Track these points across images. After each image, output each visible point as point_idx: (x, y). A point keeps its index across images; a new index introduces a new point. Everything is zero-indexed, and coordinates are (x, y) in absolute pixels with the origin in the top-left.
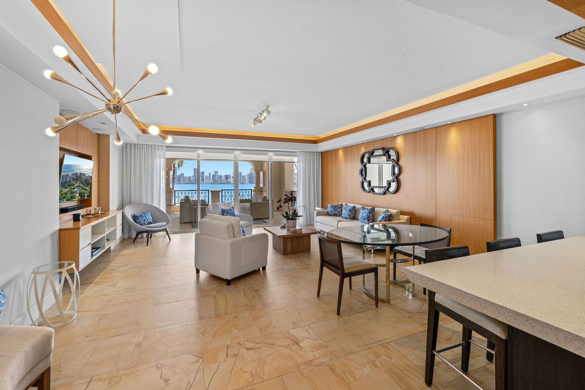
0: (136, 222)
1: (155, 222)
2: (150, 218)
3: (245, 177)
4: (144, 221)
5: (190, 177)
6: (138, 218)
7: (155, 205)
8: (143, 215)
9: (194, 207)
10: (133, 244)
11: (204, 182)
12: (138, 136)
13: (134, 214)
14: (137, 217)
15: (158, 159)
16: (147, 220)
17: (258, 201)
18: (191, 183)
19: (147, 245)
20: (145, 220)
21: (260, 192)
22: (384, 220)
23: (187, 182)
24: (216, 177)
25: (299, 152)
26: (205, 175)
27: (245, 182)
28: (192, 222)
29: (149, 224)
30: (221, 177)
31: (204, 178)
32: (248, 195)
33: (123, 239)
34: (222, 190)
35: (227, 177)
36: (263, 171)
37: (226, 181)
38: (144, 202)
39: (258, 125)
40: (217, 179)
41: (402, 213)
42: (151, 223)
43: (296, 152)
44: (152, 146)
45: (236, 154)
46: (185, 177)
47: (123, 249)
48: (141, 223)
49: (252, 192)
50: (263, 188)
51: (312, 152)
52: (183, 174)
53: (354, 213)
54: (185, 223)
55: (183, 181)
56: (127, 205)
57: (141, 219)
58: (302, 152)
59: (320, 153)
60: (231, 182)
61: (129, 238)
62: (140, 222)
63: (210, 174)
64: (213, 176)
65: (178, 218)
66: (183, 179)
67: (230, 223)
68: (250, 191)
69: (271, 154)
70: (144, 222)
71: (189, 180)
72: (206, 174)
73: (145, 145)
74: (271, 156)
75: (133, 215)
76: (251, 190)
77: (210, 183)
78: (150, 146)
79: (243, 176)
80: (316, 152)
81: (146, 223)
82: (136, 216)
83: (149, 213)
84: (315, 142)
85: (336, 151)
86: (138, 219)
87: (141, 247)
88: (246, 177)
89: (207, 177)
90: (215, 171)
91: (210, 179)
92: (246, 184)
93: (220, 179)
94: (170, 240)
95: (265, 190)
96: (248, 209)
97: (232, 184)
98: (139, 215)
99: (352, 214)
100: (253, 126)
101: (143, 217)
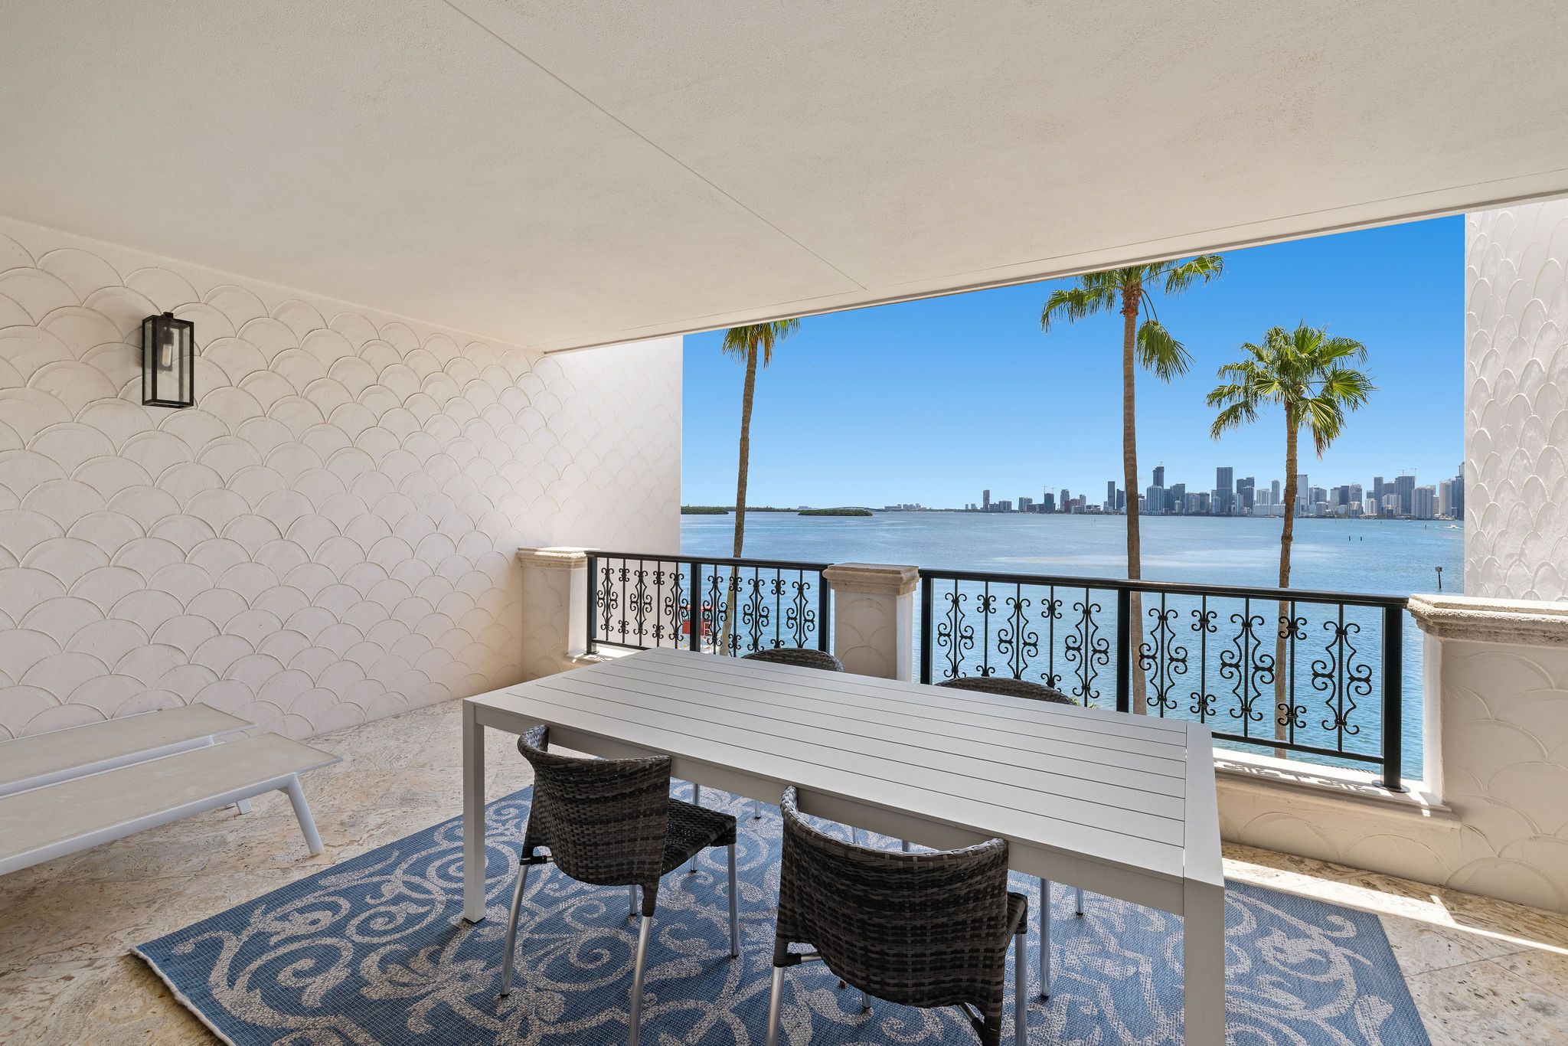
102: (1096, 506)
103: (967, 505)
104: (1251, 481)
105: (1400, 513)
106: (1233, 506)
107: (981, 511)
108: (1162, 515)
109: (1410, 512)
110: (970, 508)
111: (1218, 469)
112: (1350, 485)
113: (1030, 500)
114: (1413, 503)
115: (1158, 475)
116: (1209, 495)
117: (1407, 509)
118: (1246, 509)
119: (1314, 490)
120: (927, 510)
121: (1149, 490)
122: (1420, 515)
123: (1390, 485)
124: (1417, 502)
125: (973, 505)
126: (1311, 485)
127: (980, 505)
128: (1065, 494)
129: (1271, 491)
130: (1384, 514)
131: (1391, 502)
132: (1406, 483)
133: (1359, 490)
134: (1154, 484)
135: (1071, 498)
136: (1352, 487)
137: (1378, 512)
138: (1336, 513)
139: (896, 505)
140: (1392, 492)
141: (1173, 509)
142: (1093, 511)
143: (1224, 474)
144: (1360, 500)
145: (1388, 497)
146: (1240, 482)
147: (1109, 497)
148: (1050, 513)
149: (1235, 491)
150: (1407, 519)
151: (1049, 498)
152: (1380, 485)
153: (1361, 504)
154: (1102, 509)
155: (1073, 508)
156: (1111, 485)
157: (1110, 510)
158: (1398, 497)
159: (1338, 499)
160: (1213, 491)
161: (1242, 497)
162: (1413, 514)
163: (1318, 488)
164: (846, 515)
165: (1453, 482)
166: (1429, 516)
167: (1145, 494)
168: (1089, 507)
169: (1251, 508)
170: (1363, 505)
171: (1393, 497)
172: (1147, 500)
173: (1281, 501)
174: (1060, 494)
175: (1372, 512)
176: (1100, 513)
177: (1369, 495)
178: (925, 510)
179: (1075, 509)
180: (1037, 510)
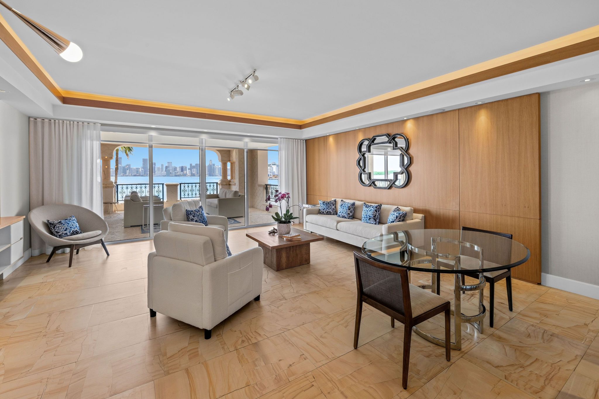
0: (52, 233)
1: (83, 230)
2: (76, 226)
4: (65, 230)
5: (138, 169)
6: (55, 226)
7: (85, 205)
8: (63, 222)
9: (145, 206)
10: (46, 264)
11: (156, 174)
12: (54, 106)
13: (48, 221)
14: (53, 224)
15: (89, 142)
16: (71, 228)
17: (228, 197)
19: (70, 266)
20: (67, 229)
21: (227, 186)
22: (398, 220)
23: (134, 174)
24: (170, 168)
25: (281, 138)
26: (156, 167)
28: (142, 225)
29: (75, 234)
30: (175, 169)
31: (156, 170)
32: (213, 190)
33: (32, 256)
34: (180, 184)
35: (182, 169)
36: (231, 161)
37: (182, 173)
38: (67, 202)
39: (237, 97)
40: (171, 171)
41: (416, 211)
42: (77, 233)
43: (277, 138)
44: (78, 122)
45: (203, 139)
46: (132, 168)
47: (26, 277)
48: (60, 234)
49: (218, 185)
50: (232, 181)
51: (296, 139)
52: (129, 165)
53: (353, 211)
54: (131, 226)
55: (130, 173)
56: (38, 206)
57: (60, 228)
58: (284, 138)
59: (305, 141)
60: (187, 175)
61: (42, 254)
62: (59, 232)
63: (162, 165)
64: (166, 167)
65: (122, 220)
66: (130, 170)
67: (208, 238)
68: (215, 184)
69: (247, 140)
70: (65, 232)
71: (137, 171)
73: (67, 120)
74: (247, 142)
75: (46, 222)
76: (217, 183)
77: (163, 175)
78: (75, 123)
80: (299, 139)
81: (68, 234)
82: (51, 224)
83: (74, 218)
84: (300, 127)
85: (325, 138)
86: (54, 228)
87: (59, 271)
89: (158, 168)
90: (168, 163)
91: (162, 171)
93: (175, 171)
94: (108, 255)
95: (234, 183)
96: (216, 207)
98: (56, 222)
99: (351, 212)
100: (229, 99)
101: (64, 224)
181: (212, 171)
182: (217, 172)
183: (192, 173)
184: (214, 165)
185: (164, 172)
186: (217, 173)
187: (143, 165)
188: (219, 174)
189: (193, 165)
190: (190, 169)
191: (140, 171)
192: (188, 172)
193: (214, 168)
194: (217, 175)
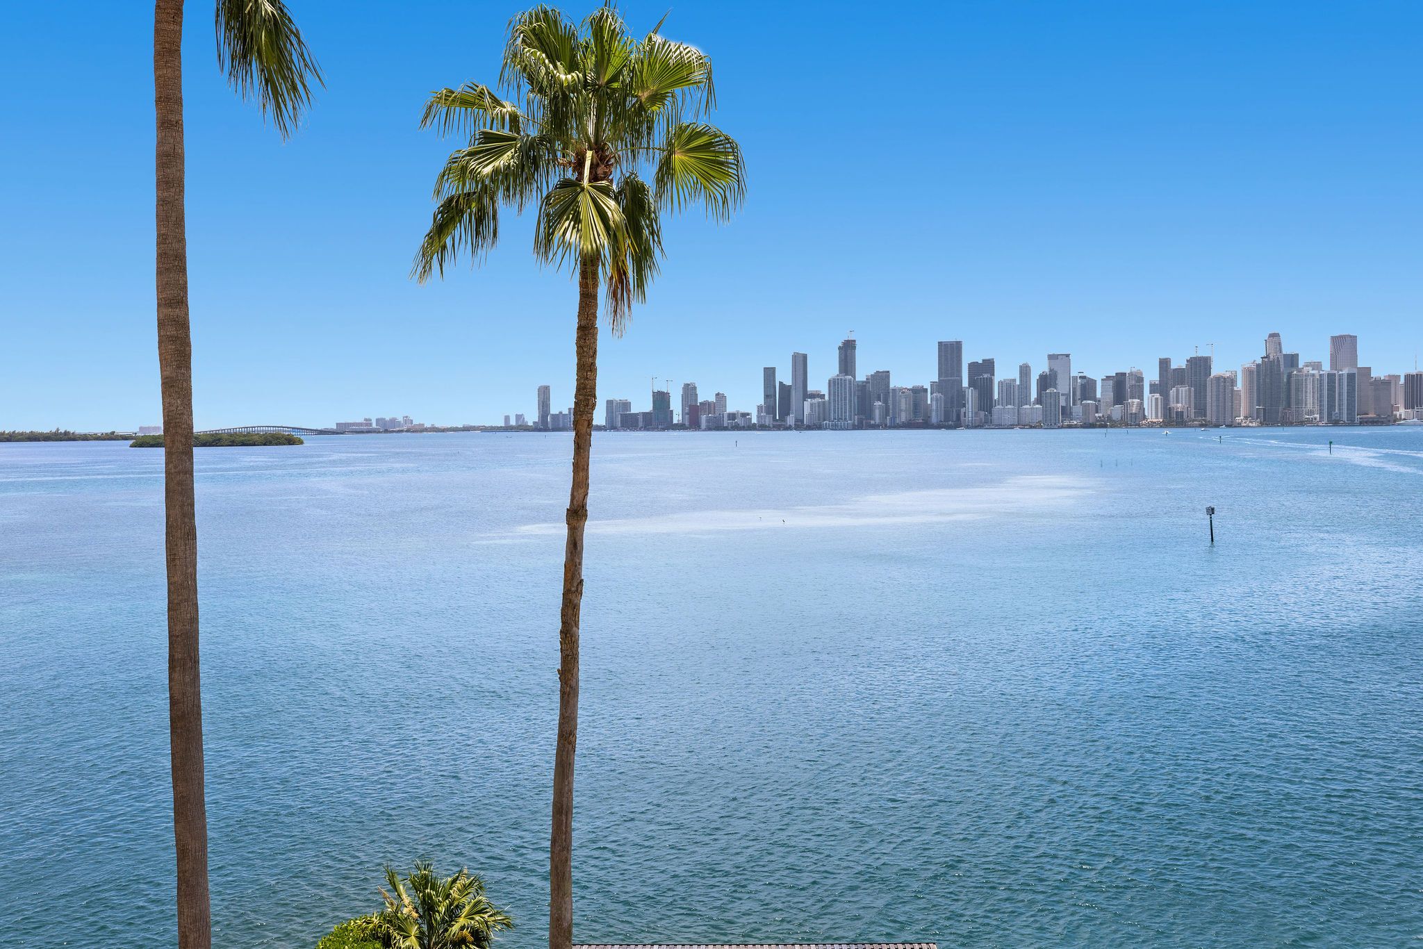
3: (1233, 381)
5: (918, 392)
18: (926, 425)
24: (1063, 387)
26: (997, 378)
27: (1233, 417)
30: (1087, 387)
31: (996, 396)
35: (1122, 386)
37: (1117, 411)
40: (1065, 402)
46: (894, 390)
52: (883, 377)
55: (887, 414)
60: (1144, 417)
63: (1025, 371)
64: (1046, 381)
66: (886, 402)
71: (917, 407)
72: (1005, 372)
79: (1218, 379)
88: (1240, 386)
89: (1007, 386)
90: (1052, 357)
91: (1025, 399)
92: (1239, 425)
93: (1084, 397)
97: (1152, 425)
102: (744, 415)
103: (507, 418)
104: (988, 365)
105: (1193, 416)
106: (963, 410)
107: (535, 429)
108: (855, 428)
109: (1205, 416)
110: (513, 422)
111: (940, 344)
112: (1128, 371)
113: (626, 405)
114: (1209, 400)
115: (846, 356)
116: (926, 390)
117: (1201, 410)
118: (982, 413)
119: (1079, 381)
120: (426, 430)
121: (833, 383)
122: (1218, 419)
123: (1179, 371)
124: (1214, 399)
125: (519, 417)
126: (1074, 373)
127: (532, 417)
128: (689, 391)
129: (1018, 382)
130: (1173, 420)
131: (1181, 399)
132: (1200, 365)
133: (1140, 380)
134: (840, 372)
135: (700, 400)
136: (1131, 374)
137: (1164, 416)
138: (1109, 418)
139: (360, 420)
140: (1182, 383)
141: (870, 415)
142: (739, 423)
143: (950, 353)
144: (1141, 397)
145: (1178, 391)
146: (973, 366)
147: (767, 396)
148: (663, 430)
149: (965, 383)
150: (1201, 426)
151: (661, 399)
152: (1167, 371)
153: (1141, 404)
154: (754, 420)
155: (704, 418)
156: (769, 373)
157: (768, 421)
158: (1190, 390)
159: (1112, 394)
160: (933, 384)
161: (976, 393)
162: (1208, 418)
163: (1084, 378)
164: (243, 444)
165: (1258, 365)
166: (1228, 421)
167: (824, 390)
168: (732, 416)
169: (990, 413)
170: (1146, 406)
171: (1183, 390)
172: (829, 402)
173: (1032, 399)
174: (681, 392)
175: (1157, 417)
176: (752, 427)
177: (1154, 389)
178: (421, 430)
179: (708, 421)
180: (641, 424)
181: (1283, 396)
182: (1310, 400)
183: (1167, 411)
184: (1292, 359)
185: (1033, 409)
186: (1310, 406)
187: (940, 375)
188: (1321, 413)
189: (1174, 366)
190: (1160, 388)
191: (929, 402)
192: (1150, 403)
193: (1293, 379)
194: (1310, 422)
